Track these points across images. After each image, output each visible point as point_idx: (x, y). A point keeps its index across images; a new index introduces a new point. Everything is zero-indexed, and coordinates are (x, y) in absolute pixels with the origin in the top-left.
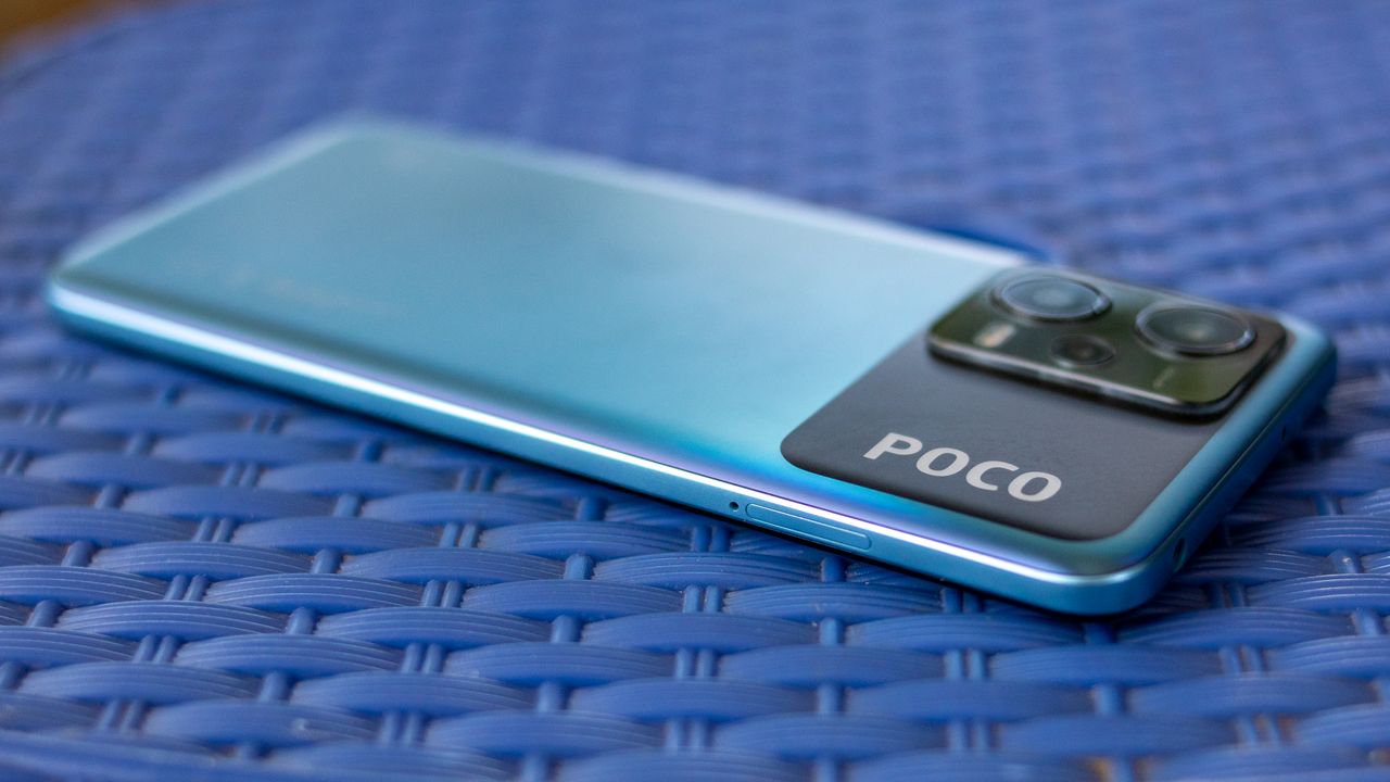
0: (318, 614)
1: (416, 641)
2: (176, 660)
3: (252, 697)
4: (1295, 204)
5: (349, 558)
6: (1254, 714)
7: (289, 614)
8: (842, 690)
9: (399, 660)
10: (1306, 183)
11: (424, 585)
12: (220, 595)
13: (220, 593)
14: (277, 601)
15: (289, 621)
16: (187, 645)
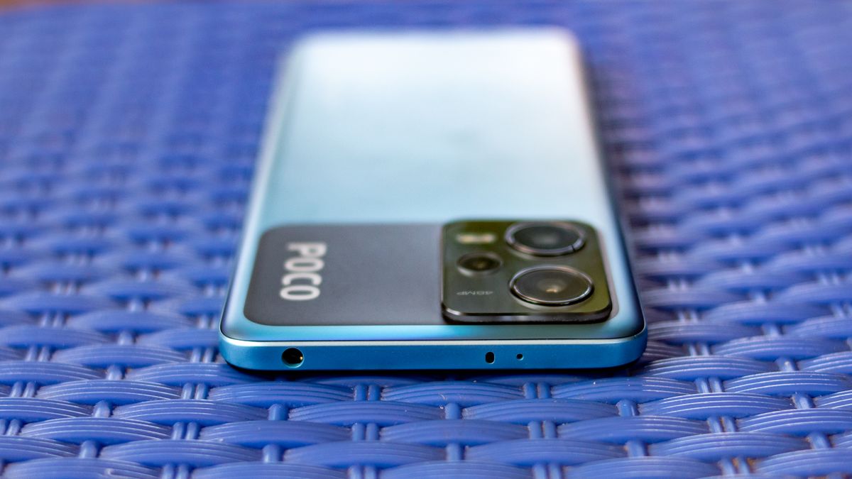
0: (113, 405)
1: (180, 421)
2: (20, 434)
3: (75, 456)
4: (747, 142)
5: (130, 371)
6: (731, 458)
7: (94, 405)
8: (462, 448)
9: (170, 432)
10: (754, 129)
11: (182, 387)
12: (47, 394)
13: (47, 393)
14: (86, 397)
15: (94, 410)
16: (27, 425)
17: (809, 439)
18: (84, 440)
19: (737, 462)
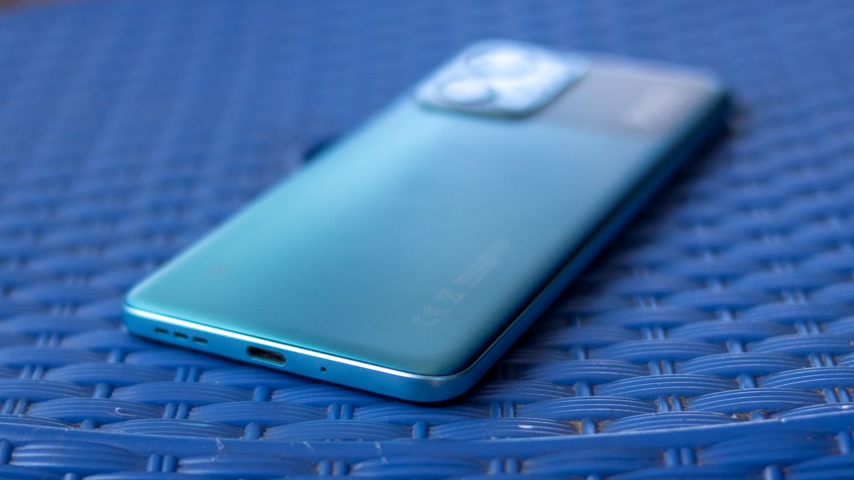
3: (86, 396)
16: (50, 370)
17: (738, 380)
18: (98, 382)
19: (670, 400)
